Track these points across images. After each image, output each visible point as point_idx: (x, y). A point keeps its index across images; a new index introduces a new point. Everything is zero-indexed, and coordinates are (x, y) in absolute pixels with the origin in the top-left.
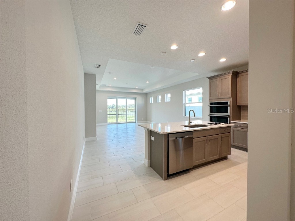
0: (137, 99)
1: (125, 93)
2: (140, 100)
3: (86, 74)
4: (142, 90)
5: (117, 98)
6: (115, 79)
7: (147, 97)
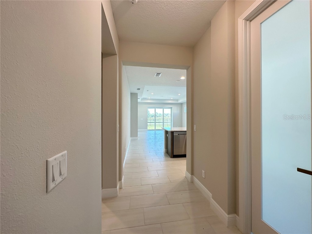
0: (172, 108)
1: (162, 104)
2: (176, 110)
3: (131, 94)
4: (177, 100)
5: (155, 108)
6: (152, 94)
7: (182, 106)
